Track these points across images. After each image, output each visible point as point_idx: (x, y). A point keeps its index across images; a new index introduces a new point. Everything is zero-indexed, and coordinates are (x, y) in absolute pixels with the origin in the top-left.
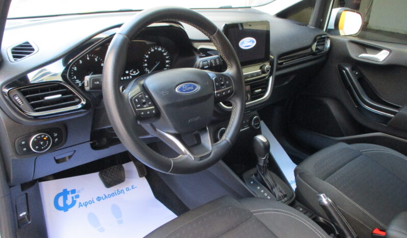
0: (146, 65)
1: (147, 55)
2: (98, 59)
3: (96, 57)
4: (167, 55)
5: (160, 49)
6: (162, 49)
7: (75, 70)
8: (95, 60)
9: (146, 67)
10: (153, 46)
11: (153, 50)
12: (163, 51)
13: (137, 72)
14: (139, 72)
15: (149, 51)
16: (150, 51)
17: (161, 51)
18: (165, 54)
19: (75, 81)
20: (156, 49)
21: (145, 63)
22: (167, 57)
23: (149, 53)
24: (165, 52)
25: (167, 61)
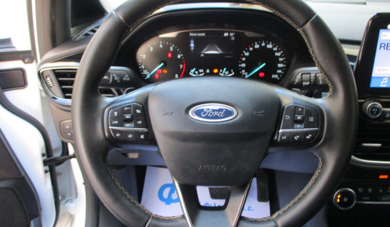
0: (244, 65)
1: (246, 51)
2: (174, 48)
3: (171, 46)
4: (281, 57)
5: (270, 46)
6: (273, 47)
7: (144, 57)
8: (170, 49)
9: (243, 68)
10: (259, 40)
11: (257, 46)
12: (275, 49)
13: (231, 73)
14: (233, 73)
15: (251, 47)
16: (253, 47)
17: (271, 50)
18: (277, 54)
19: (142, 72)
20: (263, 44)
21: (243, 62)
22: (281, 59)
23: (251, 49)
24: (278, 51)
25: (280, 65)
